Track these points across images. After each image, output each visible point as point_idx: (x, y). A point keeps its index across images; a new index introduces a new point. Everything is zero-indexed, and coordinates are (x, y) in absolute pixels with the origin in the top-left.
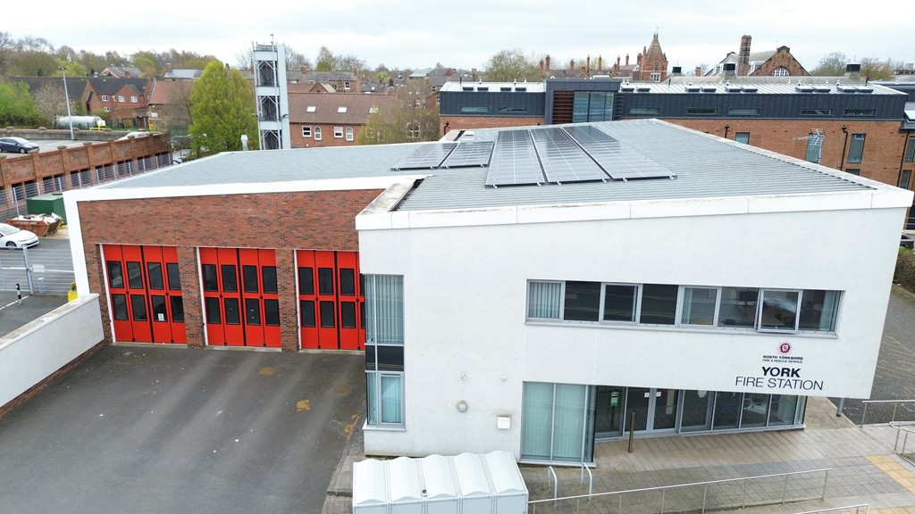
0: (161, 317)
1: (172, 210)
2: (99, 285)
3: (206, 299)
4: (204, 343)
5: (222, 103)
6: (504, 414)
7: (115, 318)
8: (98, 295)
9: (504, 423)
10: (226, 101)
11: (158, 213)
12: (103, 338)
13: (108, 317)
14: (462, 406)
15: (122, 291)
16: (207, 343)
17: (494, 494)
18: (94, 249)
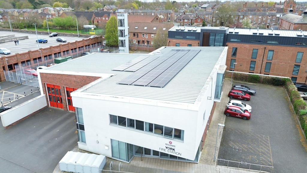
0: (59, 102)
1: (58, 77)
2: (45, 93)
3: (68, 99)
4: (67, 110)
5: (113, 29)
6: (107, 145)
7: (50, 101)
8: (45, 95)
9: (107, 148)
10: (114, 29)
11: (55, 77)
12: (46, 105)
13: (48, 100)
14: (97, 142)
15: (51, 95)
16: (68, 110)
17: (91, 166)
18: (44, 84)
